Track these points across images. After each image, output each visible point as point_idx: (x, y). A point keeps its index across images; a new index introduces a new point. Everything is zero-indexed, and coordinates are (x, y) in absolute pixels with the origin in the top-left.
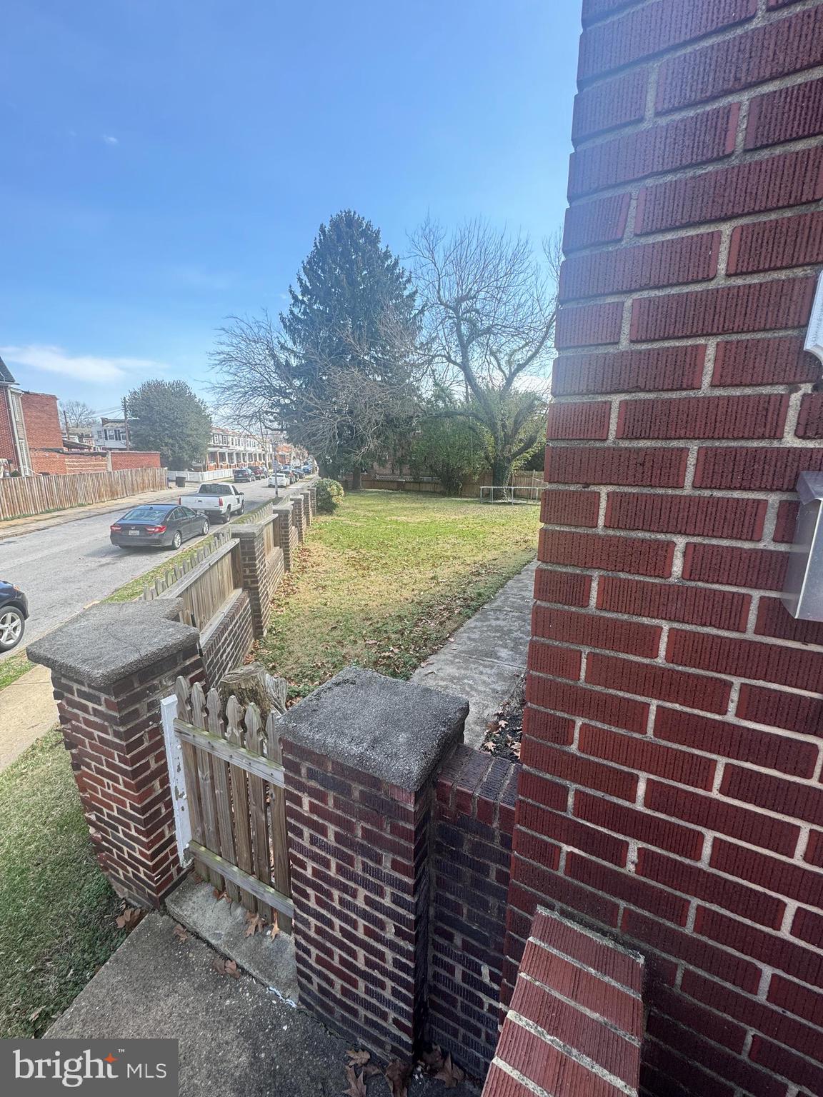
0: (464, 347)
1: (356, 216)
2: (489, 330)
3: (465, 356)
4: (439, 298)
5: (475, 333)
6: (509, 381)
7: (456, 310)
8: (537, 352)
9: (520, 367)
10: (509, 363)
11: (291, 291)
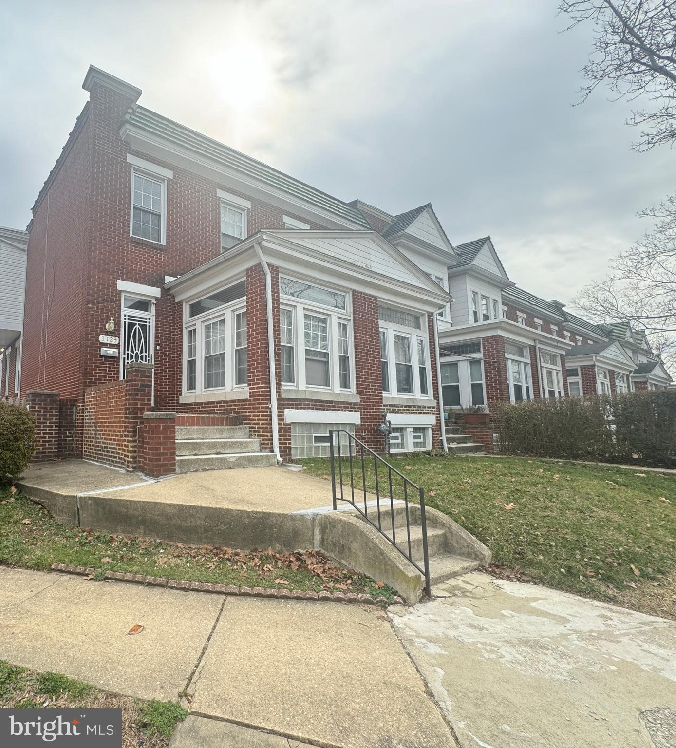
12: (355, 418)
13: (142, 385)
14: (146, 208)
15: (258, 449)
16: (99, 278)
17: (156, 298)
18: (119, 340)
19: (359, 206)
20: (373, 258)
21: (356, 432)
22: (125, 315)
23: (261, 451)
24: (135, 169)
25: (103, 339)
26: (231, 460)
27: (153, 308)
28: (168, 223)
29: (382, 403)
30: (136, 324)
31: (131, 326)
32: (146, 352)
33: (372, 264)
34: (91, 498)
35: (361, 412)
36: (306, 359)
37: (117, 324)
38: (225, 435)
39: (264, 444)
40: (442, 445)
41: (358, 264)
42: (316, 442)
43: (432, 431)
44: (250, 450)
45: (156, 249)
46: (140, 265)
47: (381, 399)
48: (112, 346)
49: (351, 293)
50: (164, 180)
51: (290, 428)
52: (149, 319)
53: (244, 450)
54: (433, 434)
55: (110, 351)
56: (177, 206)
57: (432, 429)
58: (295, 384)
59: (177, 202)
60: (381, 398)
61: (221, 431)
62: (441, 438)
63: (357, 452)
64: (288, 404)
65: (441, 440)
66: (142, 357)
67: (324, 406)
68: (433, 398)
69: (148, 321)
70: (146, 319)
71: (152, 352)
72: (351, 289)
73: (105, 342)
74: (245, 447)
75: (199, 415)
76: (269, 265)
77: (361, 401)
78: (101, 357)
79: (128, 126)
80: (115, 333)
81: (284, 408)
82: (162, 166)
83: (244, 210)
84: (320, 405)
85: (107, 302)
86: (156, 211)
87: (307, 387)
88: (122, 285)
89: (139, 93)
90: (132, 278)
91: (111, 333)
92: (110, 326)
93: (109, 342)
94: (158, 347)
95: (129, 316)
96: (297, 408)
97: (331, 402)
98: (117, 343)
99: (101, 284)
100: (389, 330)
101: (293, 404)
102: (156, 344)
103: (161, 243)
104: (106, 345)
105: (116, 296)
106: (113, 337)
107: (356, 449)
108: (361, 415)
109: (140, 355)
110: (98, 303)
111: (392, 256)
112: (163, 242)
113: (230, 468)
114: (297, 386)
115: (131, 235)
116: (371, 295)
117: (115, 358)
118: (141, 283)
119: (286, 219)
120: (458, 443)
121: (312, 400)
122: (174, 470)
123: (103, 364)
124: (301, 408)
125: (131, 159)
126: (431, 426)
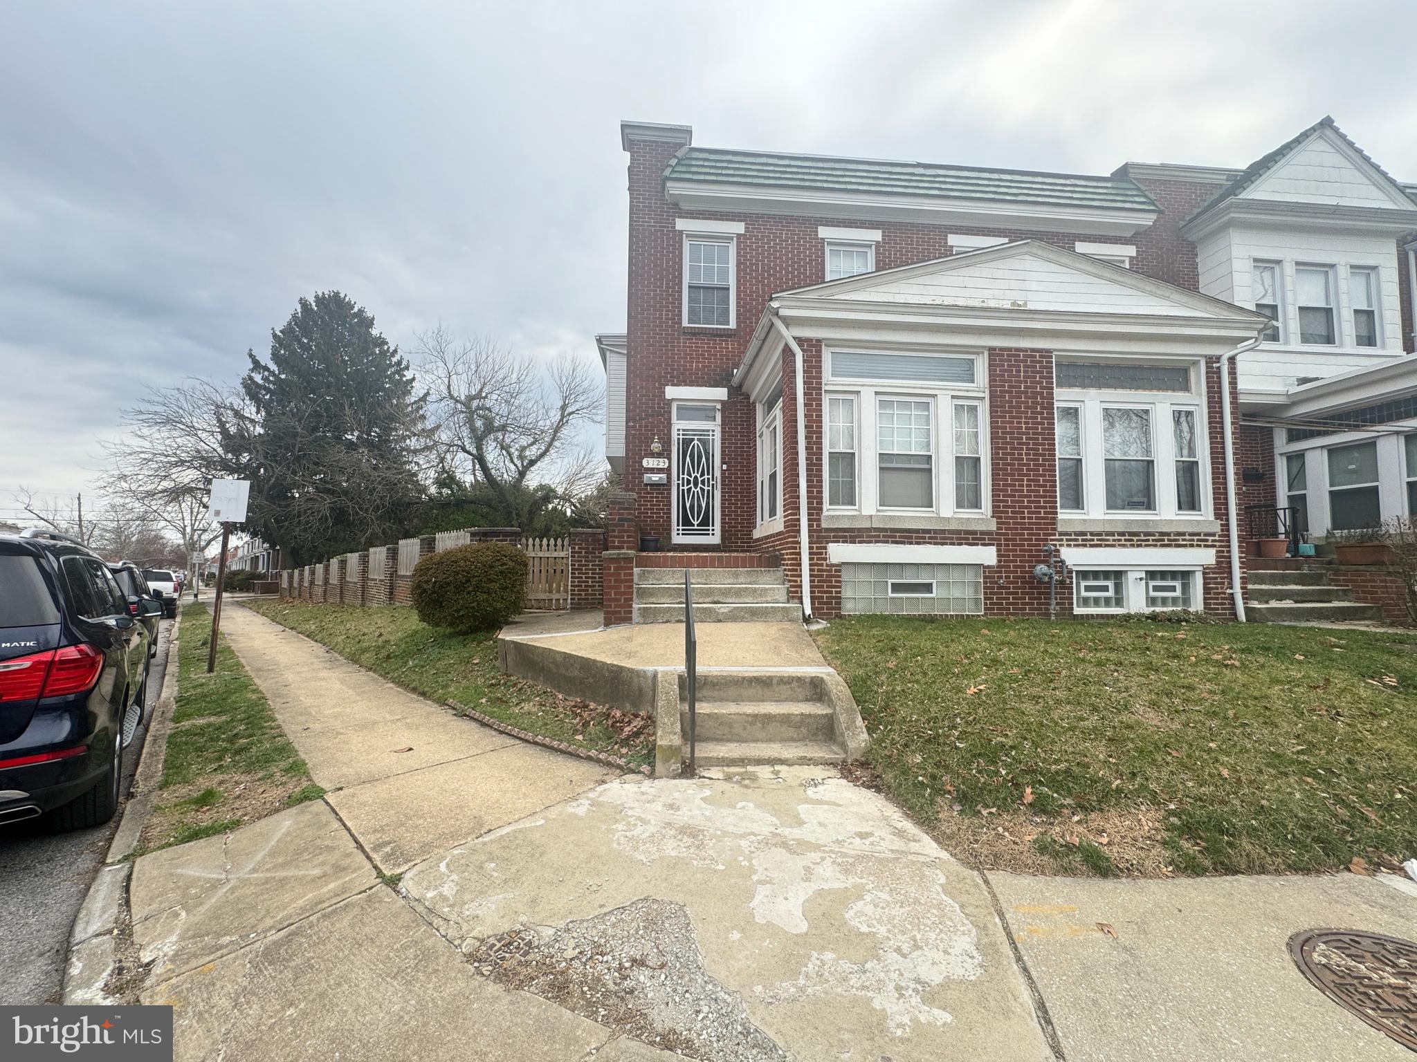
0: (479, 441)
1: (347, 300)
2: (503, 428)
3: (479, 448)
4: (450, 392)
5: (490, 428)
6: (522, 474)
7: (468, 407)
8: (547, 450)
9: (532, 463)
10: (521, 457)
11: (251, 356)
12: (988, 555)
13: (620, 520)
14: (708, 283)
15: (784, 598)
16: (642, 388)
17: (722, 402)
18: (670, 463)
19: (1132, 173)
20: (1034, 286)
21: (985, 577)
22: (679, 430)
23: (788, 602)
24: (687, 236)
25: (648, 463)
26: (722, 610)
27: (719, 416)
28: (738, 296)
29: (1055, 529)
30: (693, 440)
31: (687, 442)
32: (708, 474)
33: (1030, 296)
34: (513, 642)
35: (998, 545)
36: (881, 468)
37: (667, 443)
38: (741, 580)
39: (791, 592)
40: (1234, 604)
41: (992, 304)
42: (893, 591)
43: (1204, 578)
44: (769, 599)
45: (721, 336)
46: (697, 362)
47: (1054, 524)
48: (660, 471)
49: (986, 353)
50: (732, 239)
51: (839, 571)
52: (713, 431)
53: (759, 600)
54: (1205, 584)
55: (655, 478)
56: (752, 270)
57: (1204, 573)
58: (857, 507)
59: (752, 264)
60: (1054, 521)
61: (736, 575)
62: (1229, 591)
63: (985, 609)
64: (834, 537)
65: (1232, 594)
66: (703, 482)
67: (911, 537)
68: (1212, 517)
69: (711, 433)
70: (708, 431)
71: (718, 473)
72: (983, 347)
73: (650, 466)
74: (761, 595)
75: (714, 554)
76: (800, 341)
77: (998, 528)
78: (646, 485)
79: (669, 184)
80: (665, 453)
81: (827, 542)
82: (727, 220)
83: (870, 246)
84: (900, 537)
85: (653, 416)
86: (723, 284)
87: (878, 511)
88: (671, 392)
89: (688, 132)
90: (685, 381)
91: (659, 455)
92: (656, 446)
93: (655, 466)
94: (725, 467)
95: (684, 430)
96: (854, 542)
97: (928, 531)
98: (666, 466)
99: (644, 396)
100: (1086, 402)
101: (846, 537)
102: (723, 463)
103: (730, 327)
104: (652, 470)
105: (663, 408)
106: (661, 460)
107: (986, 604)
108: (998, 550)
109: (700, 479)
110: (641, 419)
111: (1088, 273)
112: (733, 325)
113: (720, 621)
114: (859, 510)
115: (685, 323)
116: (1033, 350)
117: (663, 485)
118: (698, 386)
119: (953, 240)
120: (1296, 602)
121: (885, 530)
122: (631, 619)
123: (648, 493)
124: (860, 542)
125: (681, 224)
126: (1201, 568)
